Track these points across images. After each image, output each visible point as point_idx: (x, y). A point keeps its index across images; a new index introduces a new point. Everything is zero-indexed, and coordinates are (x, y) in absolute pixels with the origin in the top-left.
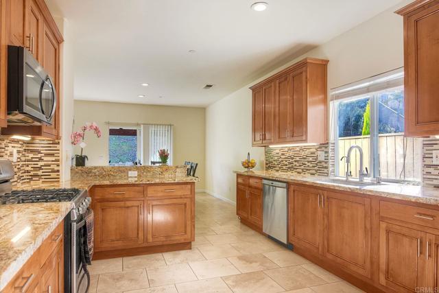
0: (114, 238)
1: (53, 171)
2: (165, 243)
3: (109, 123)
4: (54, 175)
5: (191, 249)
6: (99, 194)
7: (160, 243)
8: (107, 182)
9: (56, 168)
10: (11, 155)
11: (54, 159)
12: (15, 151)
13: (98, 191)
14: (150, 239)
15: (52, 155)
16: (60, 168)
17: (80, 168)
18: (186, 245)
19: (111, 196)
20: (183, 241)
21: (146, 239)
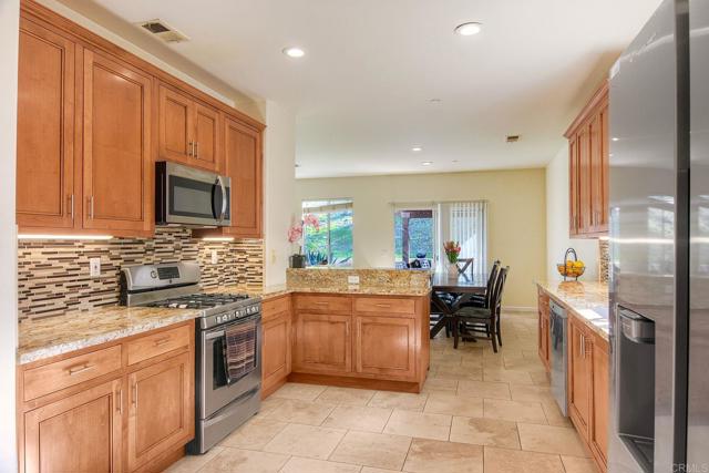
0: (317, 359)
1: (257, 274)
2: (378, 377)
3: (394, 204)
4: (257, 278)
5: (418, 393)
6: (301, 303)
7: (372, 377)
8: (307, 290)
9: (260, 271)
10: (209, 256)
11: (257, 260)
12: (214, 253)
13: (300, 299)
14: (360, 369)
15: (255, 256)
16: (263, 271)
17: (296, 270)
18: (411, 387)
19: (314, 307)
20: (403, 379)
21: (354, 368)
